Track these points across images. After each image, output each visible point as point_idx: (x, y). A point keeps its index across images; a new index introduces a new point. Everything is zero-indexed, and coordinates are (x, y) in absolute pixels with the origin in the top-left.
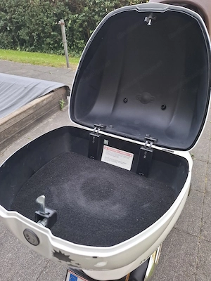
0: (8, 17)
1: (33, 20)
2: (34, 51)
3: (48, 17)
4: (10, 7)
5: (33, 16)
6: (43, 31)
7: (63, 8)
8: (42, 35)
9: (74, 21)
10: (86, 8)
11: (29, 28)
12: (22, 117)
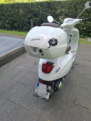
0: (11, 19)
1: (20, 20)
2: (19, 31)
3: (26, 19)
4: (12, 15)
5: (20, 18)
6: (24, 24)
7: (31, 15)
8: (23, 25)
9: (35, 20)
10: (40, 16)
11: (18, 23)
12: (18, 51)
